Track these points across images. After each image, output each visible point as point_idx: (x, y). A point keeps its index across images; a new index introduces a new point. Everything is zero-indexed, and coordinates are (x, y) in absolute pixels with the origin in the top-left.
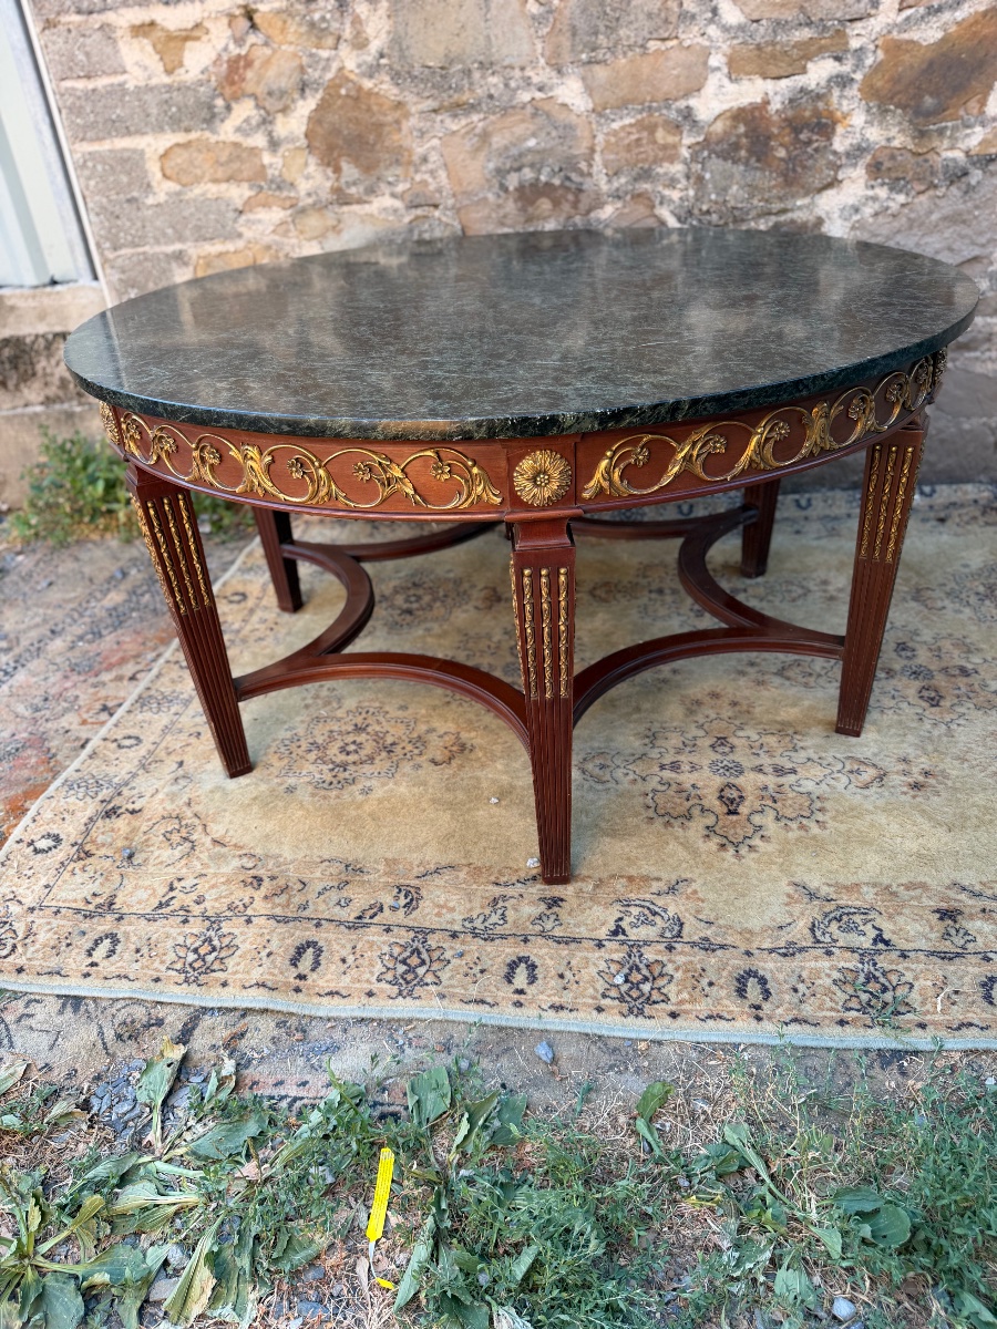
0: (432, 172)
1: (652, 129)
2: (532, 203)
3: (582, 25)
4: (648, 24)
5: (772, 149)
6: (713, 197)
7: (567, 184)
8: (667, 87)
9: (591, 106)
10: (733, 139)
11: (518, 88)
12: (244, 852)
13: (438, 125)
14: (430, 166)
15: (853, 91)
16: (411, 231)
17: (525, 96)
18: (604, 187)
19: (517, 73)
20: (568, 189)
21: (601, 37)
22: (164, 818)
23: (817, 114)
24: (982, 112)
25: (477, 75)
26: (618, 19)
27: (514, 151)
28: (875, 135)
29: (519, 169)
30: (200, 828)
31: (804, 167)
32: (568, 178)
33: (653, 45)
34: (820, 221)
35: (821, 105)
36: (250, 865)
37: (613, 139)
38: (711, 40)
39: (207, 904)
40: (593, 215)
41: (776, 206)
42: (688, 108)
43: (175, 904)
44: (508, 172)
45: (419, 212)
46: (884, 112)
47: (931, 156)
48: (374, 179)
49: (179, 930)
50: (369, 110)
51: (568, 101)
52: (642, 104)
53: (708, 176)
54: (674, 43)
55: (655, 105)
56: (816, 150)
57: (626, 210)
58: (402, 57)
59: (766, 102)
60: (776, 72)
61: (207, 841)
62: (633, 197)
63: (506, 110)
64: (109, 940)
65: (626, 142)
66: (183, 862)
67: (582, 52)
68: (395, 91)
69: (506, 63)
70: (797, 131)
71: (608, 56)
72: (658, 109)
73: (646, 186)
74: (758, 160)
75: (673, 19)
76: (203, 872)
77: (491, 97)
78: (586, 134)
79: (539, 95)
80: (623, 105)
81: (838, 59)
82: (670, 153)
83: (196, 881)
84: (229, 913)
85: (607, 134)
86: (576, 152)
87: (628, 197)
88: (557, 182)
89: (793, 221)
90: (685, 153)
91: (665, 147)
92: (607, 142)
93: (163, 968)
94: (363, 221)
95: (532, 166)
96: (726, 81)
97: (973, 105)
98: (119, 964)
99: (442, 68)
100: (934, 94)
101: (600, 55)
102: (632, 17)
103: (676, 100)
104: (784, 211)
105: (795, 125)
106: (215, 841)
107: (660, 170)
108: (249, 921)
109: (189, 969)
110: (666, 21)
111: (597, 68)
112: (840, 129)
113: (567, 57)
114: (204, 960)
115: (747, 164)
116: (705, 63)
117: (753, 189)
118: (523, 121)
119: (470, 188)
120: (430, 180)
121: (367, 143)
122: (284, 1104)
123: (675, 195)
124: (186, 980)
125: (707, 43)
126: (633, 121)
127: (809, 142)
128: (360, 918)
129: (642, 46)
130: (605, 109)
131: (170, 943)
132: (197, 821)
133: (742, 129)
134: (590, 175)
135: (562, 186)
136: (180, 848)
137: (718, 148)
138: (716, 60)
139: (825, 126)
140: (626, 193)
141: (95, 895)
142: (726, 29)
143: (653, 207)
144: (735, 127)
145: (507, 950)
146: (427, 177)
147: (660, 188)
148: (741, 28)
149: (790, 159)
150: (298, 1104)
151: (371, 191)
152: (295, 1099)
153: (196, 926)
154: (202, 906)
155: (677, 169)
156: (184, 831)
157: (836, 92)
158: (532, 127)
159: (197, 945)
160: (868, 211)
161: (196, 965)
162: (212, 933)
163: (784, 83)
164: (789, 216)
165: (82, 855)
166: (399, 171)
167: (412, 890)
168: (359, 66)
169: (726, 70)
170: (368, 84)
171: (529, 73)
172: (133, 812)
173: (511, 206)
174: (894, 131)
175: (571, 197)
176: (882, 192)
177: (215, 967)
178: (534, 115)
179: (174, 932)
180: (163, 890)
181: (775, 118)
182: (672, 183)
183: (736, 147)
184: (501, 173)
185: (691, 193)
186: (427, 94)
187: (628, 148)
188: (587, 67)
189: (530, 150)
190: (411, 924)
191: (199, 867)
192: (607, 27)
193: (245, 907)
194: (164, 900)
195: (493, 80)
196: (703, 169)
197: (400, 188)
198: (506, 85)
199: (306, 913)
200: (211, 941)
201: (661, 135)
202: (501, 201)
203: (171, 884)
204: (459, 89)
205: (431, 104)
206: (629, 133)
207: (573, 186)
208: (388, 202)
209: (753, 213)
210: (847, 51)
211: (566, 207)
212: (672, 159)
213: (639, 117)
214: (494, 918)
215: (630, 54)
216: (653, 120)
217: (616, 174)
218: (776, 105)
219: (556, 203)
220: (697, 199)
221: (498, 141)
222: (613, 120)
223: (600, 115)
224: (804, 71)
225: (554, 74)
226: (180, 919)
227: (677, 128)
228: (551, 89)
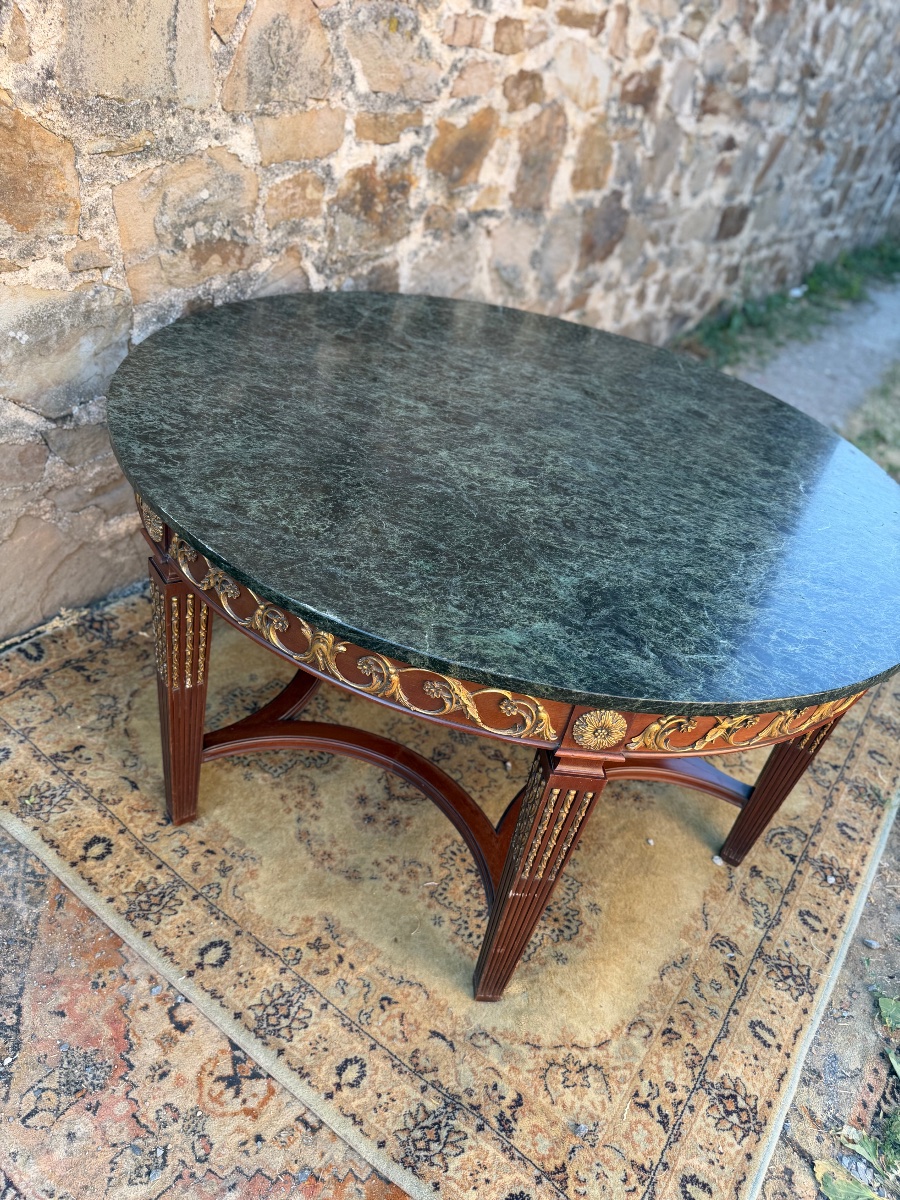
0: (102, 228)
1: (304, 185)
2: (205, 260)
3: (258, 74)
4: (311, 84)
5: (375, 205)
6: (340, 247)
7: (236, 238)
8: (318, 146)
9: (259, 159)
10: (352, 196)
11: (198, 133)
12: (625, 1030)
13: (111, 171)
14: (100, 220)
15: (423, 161)
16: (76, 301)
17: (203, 143)
18: (265, 241)
19: (197, 116)
20: (236, 244)
21: (274, 89)
22: (544, 1077)
23: (403, 177)
24: (476, 182)
25: (154, 112)
26: (288, 73)
27: (188, 204)
28: (430, 195)
29: (193, 224)
30: (575, 1052)
31: (392, 220)
32: (234, 233)
33: (311, 103)
34: (397, 265)
35: (406, 170)
36: (646, 1031)
37: (275, 194)
38: (348, 105)
39: (679, 1083)
40: (252, 269)
41: (374, 253)
42: (328, 166)
43: (668, 1110)
44: (183, 227)
45: (86, 277)
46: (436, 177)
47: (453, 213)
48: (31, 237)
49: (700, 1119)
50: (28, 145)
51: (239, 152)
52: (298, 160)
53: (337, 229)
54: (323, 104)
55: (307, 162)
56: (399, 206)
57: (281, 264)
58: (75, 80)
59: (374, 164)
60: (383, 139)
61: (594, 1052)
62: (287, 251)
63: (185, 157)
64: (689, 1186)
65: (284, 197)
66: (613, 1084)
67: (256, 102)
68: (66, 124)
69: (186, 104)
70: (390, 190)
71: (278, 110)
72: (310, 167)
73: (296, 240)
74: (366, 214)
75: (327, 82)
76: (635, 1071)
77: (170, 140)
78: (253, 188)
79: (215, 143)
80: (286, 159)
81: (417, 133)
82: (313, 208)
83: (646, 1082)
84: (698, 1070)
85: (271, 189)
86: (241, 205)
87: (283, 251)
88: (227, 237)
89: (382, 266)
90: (324, 208)
91: (311, 203)
92: (270, 196)
93: (738, 1147)
94: (14, 294)
95: (205, 220)
96: (353, 145)
97: (472, 174)
98: (722, 1184)
99: (120, 100)
100: (460, 166)
101: (271, 107)
102: (298, 74)
103: (321, 159)
104: (377, 257)
105: (390, 186)
106: (599, 1046)
107: (306, 224)
108: (714, 1058)
109: (746, 1126)
110: (323, 83)
111: (267, 120)
112: (413, 190)
113: (242, 106)
114: (742, 1110)
115: (358, 217)
116: (343, 126)
117: (360, 238)
118: (200, 170)
119: (139, 245)
120: (101, 237)
121: (24, 190)
122: (885, 1107)
123: (314, 246)
124: (758, 1133)
125: (346, 108)
126: (291, 176)
127: (395, 200)
128: (736, 983)
129: (304, 104)
130: (271, 163)
131: (713, 1131)
132: (564, 1051)
133: (358, 187)
134: (252, 228)
135: (232, 241)
136: (590, 1079)
137: (343, 203)
138: (350, 125)
139: (404, 188)
140: (282, 247)
141: (625, 1181)
142: (358, 97)
143: (300, 259)
144: (354, 185)
145: (791, 917)
146: (97, 234)
147: (306, 241)
148: (367, 97)
149: (385, 214)
150: (888, 1096)
151: (28, 253)
152: (883, 1097)
153: (702, 1101)
154: (679, 1088)
155: (318, 223)
156: (571, 1066)
157: (415, 161)
158: (207, 178)
159: (722, 1109)
160: (422, 254)
161: (744, 1118)
162: (714, 1092)
163: (387, 149)
164: (382, 261)
165: (560, 1176)
166: (63, 226)
167: (717, 939)
168: (18, 84)
169: (354, 134)
170: (29, 110)
171: (207, 117)
172: (518, 1102)
173: (185, 265)
174: (439, 193)
175: (237, 252)
176: (429, 240)
177: (752, 1103)
178: (209, 165)
179: (699, 1122)
180: (644, 1115)
181: (379, 179)
182: (314, 236)
183: (353, 202)
184: (178, 228)
185: (326, 244)
186: (101, 131)
187: (285, 203)
188: (259, 119)
189: (204, 202)
190: (751, 956)
191: (627, 1072)
192: (279, 79)
193: (696, 1054)
194: (658, 1117)
195: (173, 121)
196: (335, 223)
197: (63, 249)
198: (186, 129)
199: (722, 1014)
200: (723, 1096)
201: (311, 192)
202: (176, 260)
203: (639, 1104)
204: (136, 129)
205: (103, 144)
206: (288, 188)
207: (241, 241)
208: (47, 266)
209: (361, 260)
210: (421, 126)
211: (233, 263)
212: (315, 214)
213: (296, 173)
214: (761, 910)
215: (295, 110)
216: (306, 176)
217: (274, 228)
218: (380, 169)
219: (225, 260)
220: (330, 250)
221: (175, 192)
222: (277, 175)
223: (267, 168)
224: (397, 140)
225: (229, 121)
226: (687, 1111)
227: (321, 184)
228: (226, 138)
